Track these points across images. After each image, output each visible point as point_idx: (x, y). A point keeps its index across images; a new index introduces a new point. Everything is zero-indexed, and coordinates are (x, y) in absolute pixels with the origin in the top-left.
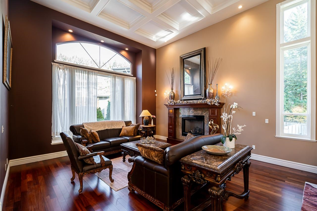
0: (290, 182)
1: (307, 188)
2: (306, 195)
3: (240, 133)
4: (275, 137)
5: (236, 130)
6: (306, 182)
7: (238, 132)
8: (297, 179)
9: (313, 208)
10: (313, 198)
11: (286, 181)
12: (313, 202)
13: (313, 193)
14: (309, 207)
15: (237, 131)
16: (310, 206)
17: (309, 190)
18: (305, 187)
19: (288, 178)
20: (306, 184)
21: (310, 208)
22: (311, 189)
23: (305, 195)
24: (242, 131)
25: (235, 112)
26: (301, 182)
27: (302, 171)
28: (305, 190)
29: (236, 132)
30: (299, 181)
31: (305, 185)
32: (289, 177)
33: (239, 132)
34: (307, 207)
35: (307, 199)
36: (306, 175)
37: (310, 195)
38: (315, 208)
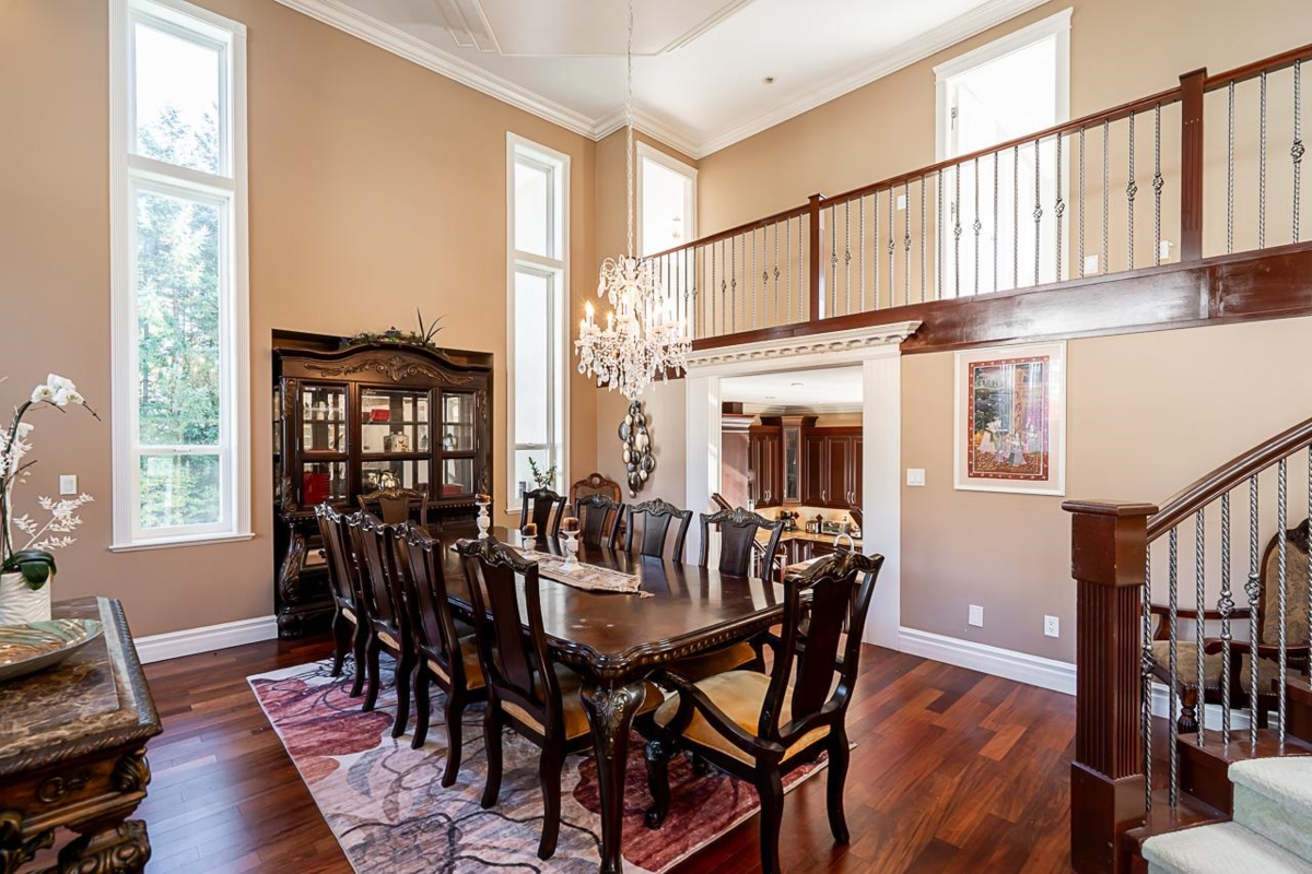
0: (207, 700)
1: (263, 692)
2: (274, 711)
3: (67, 540)
4: (111, 550)
5: (38, 529)
6: (250, 678)
7: (55, 534)
8: (219, 681)
9: (310, 732)
10: (294, 709)
11: (193, 707)
12: (301, 717)
13: (284, 695)
14: (302, 735)
15: (50, 533)
16: (303, 732)
17: (273, 695)
18: (256, 693)
19: (191, 692)
20: (253, 681)
21: (305, 737)
22: (274, 689)
23: (270, 712)
24: (76, 525)
25: (31, 427)
26: (237, 685)
27: (215, 653)
28: (262, 700)
29: (41, 539)
30: (229, 684)
31: (253, 687)
32: (193, 687)
33: (61, 535)
34: (300, 738)
35: (285, 721)
36: (231, 659)
37: (282, 705)
38: (316, 730)
